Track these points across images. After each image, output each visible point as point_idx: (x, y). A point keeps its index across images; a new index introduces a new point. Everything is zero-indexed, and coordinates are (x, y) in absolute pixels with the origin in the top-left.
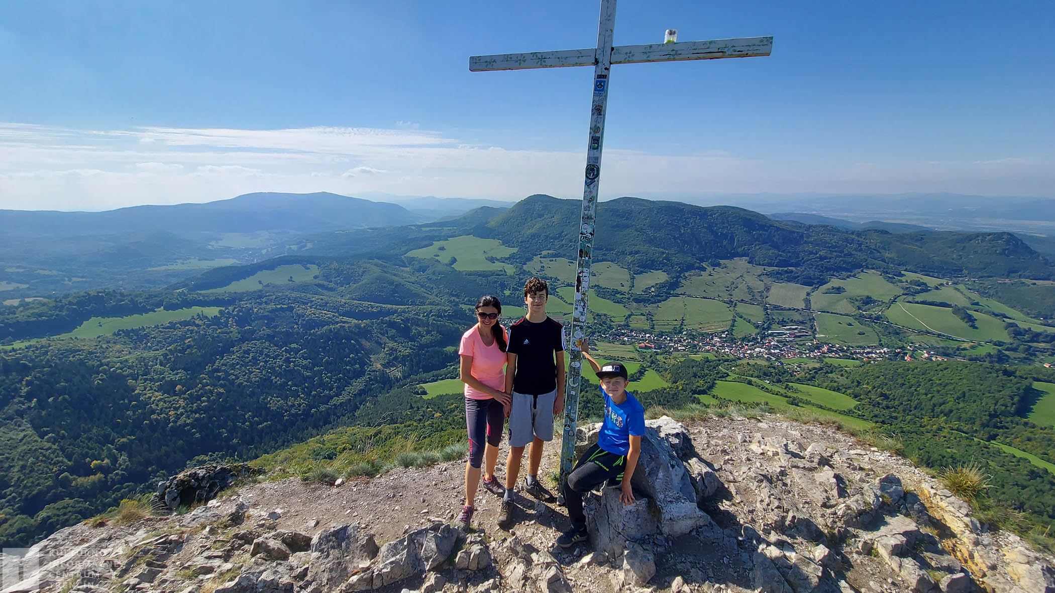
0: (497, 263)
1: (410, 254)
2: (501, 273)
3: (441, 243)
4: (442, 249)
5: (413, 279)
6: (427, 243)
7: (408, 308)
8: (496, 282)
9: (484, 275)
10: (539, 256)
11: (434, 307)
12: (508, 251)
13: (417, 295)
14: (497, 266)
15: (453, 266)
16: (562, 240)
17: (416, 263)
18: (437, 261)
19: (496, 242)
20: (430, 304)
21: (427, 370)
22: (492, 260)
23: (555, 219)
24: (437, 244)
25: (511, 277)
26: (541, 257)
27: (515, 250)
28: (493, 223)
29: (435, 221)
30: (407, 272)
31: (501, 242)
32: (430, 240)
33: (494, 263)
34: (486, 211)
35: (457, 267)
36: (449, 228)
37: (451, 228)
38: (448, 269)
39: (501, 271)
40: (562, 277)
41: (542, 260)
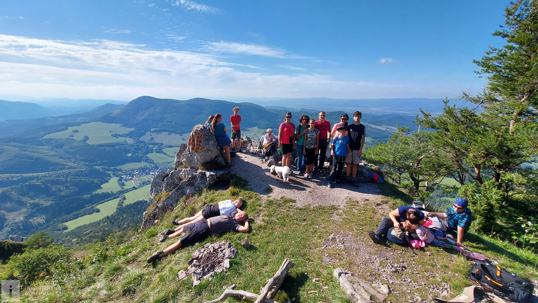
0: (120, 138)
1: (47, 136)
2: (123, 143)
3: (75, 128)
4: (76, 131)
5: (53, 153)
6: (62, 128)
7: (48, 174)
8: (121, 149)
9: (111, 145)
10: (149, 132)
11: (72, 170)
12: (128, 130)
13: (57, 164)
14: (121, 140)
15: (86, 142)
16: (163, 122)
17: (54, 142)
18: (72, 139)
19: (119, 125)
20: (68, 169)
21: (68, 213)
22: (116, 136)
23: (157, 110)
24: (71, 129)
25: (131, 145)
26: (151, 132)
27: (133, 129)
28: (115, 113)
29: (69, 114)
30: (46, 149)
31: (122, 125)
32: (65, 126)
33: (118, 138)
34: (109, 106)
35: (89, 142)
36: (82, 118)
37: (84, 118)
38: (83, 144)
39: (124, 142)
40: (165, 142)
41: (152, 134)
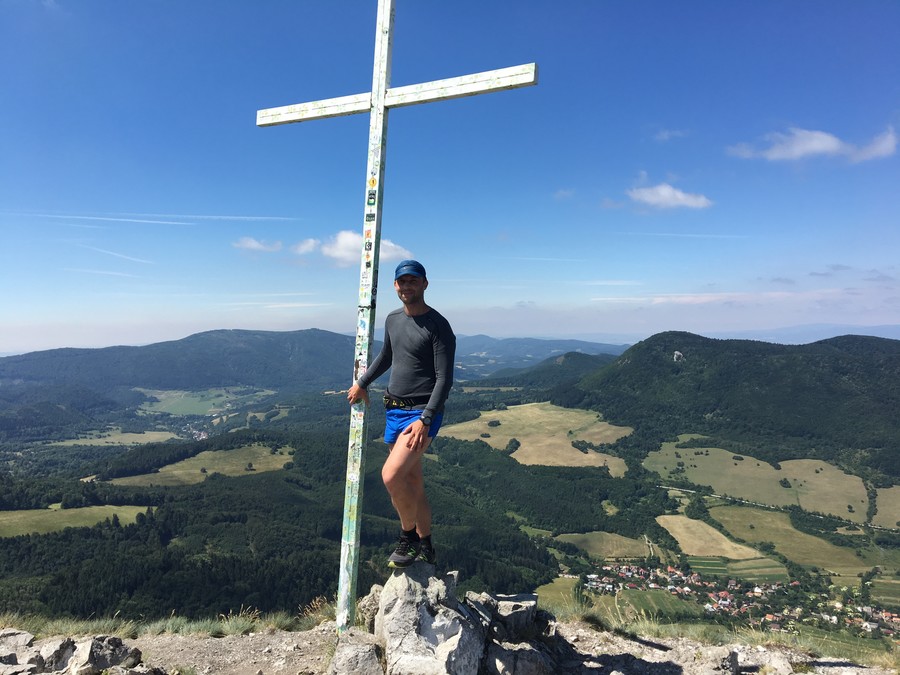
0: (593, 453)
3: (493, 415)
4: (496, 424)
6: (470, 412)
8: (591, 489)
9: (569, 474)
10: (675, 444)
15: (513, 455)
17: (452, 448)
18: (487, 445)
19: (593, 416)
22: (585, 448)
24: (487, 416)
26: (677, 446)
28: (587, 381)
31: (601, 415)
32: (474, 408)
33: (588, 452)
34: (575, 360)
38: (506, 460)
40: (722, 487)
41: (680, 451)
